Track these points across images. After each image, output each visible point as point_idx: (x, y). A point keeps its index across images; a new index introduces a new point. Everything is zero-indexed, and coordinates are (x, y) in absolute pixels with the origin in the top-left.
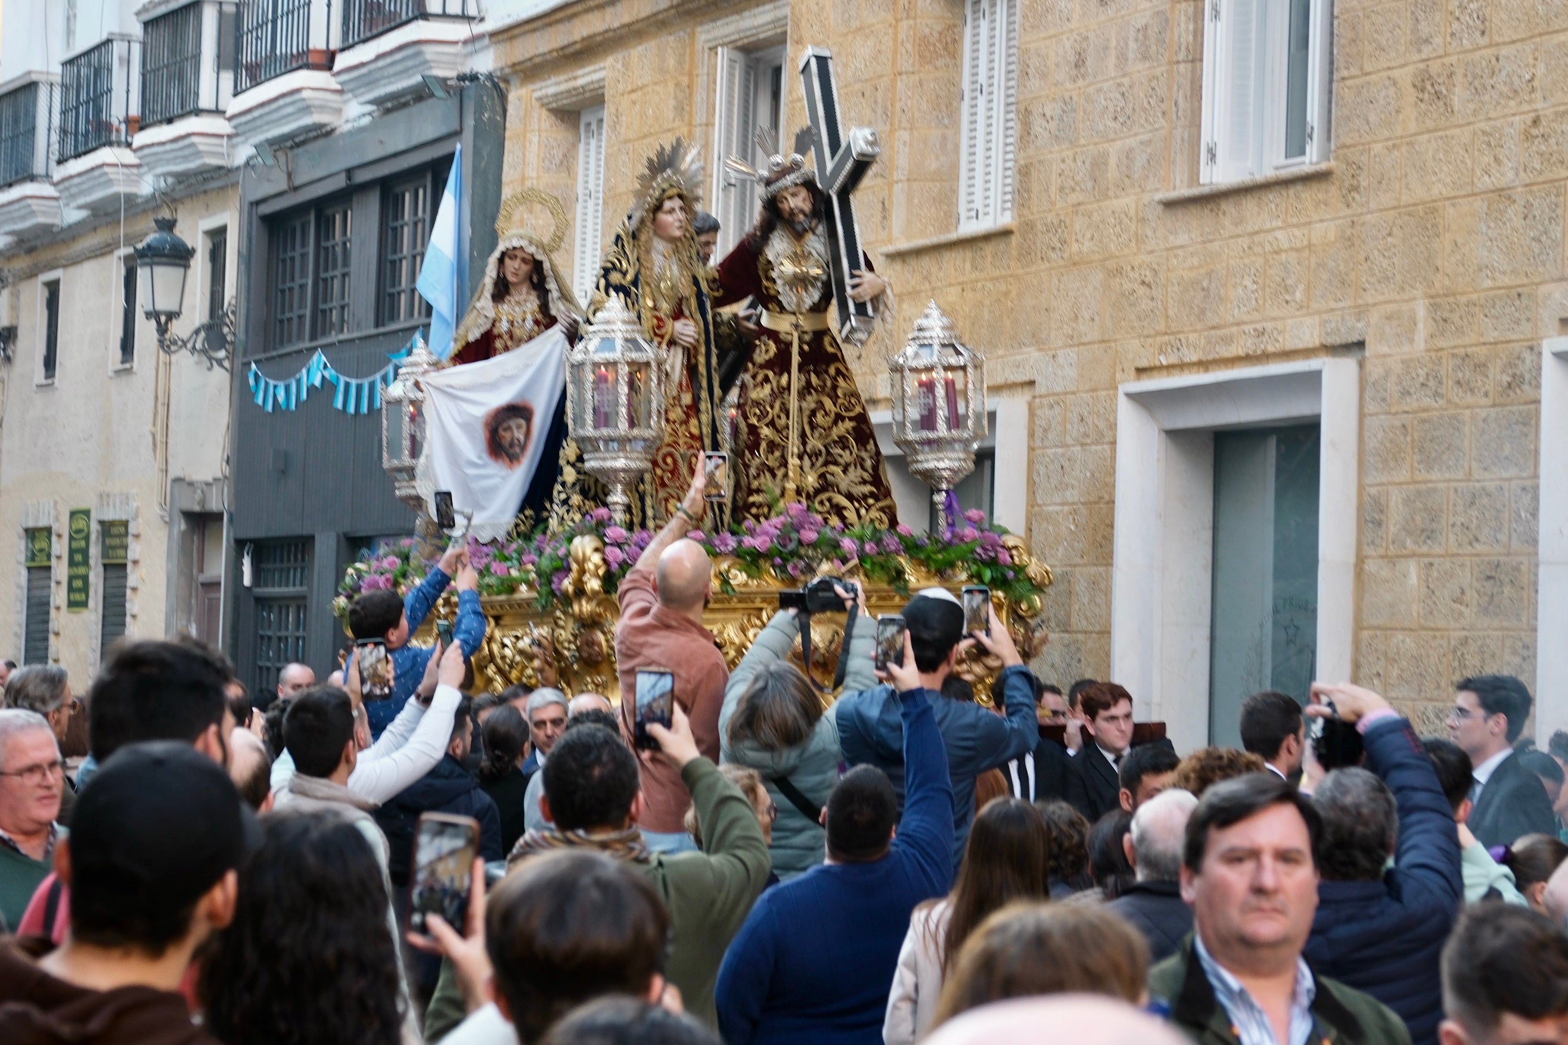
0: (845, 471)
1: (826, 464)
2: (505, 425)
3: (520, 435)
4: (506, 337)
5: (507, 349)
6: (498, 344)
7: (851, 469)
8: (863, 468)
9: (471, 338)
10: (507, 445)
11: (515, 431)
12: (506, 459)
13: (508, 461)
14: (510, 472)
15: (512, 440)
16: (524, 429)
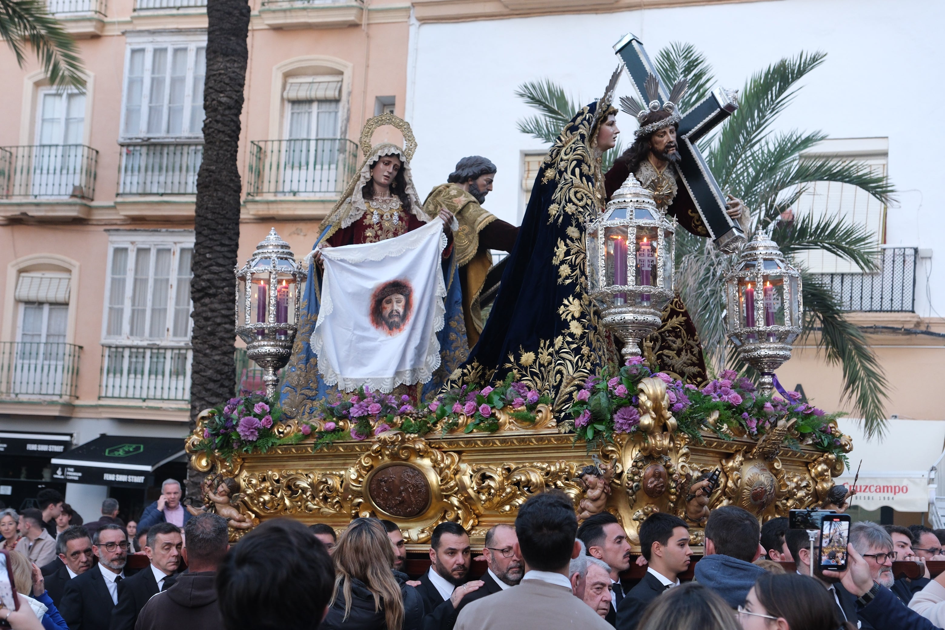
0: (679, 354)
1: (661, 348)
2: (388, 298)
3: (399, 308)
4: (376, 227)
5: (377, 238)
6: (369, 233)
7: (683, 353)
8: (692, 352)
9: (344, 226)
10: (387, 315)
11: (395, 304)
12: (385, 326)
13: (387, 328)
14: (390, 337)
15: (392, 312)
16: (403, 303)
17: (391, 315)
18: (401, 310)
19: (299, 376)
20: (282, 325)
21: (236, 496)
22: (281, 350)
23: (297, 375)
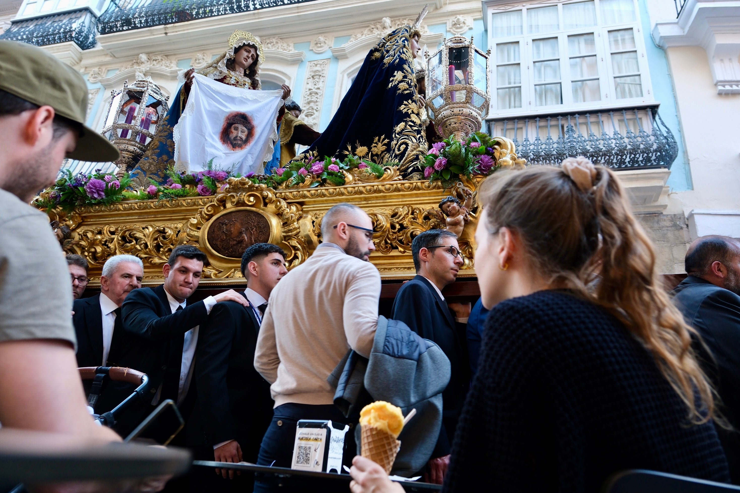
10: (232, 138)
11: (240, 132)
12: (230, 145)
13: (231, 146)
14: (232, 151)
15: (237, 137)
16: (246, 133)
17: (235, 138)
18: (244, 137)
19: (151, 164)
20: (144, 131)
21: (69, 241)
22: (138, 150)
23: (149, 163)
